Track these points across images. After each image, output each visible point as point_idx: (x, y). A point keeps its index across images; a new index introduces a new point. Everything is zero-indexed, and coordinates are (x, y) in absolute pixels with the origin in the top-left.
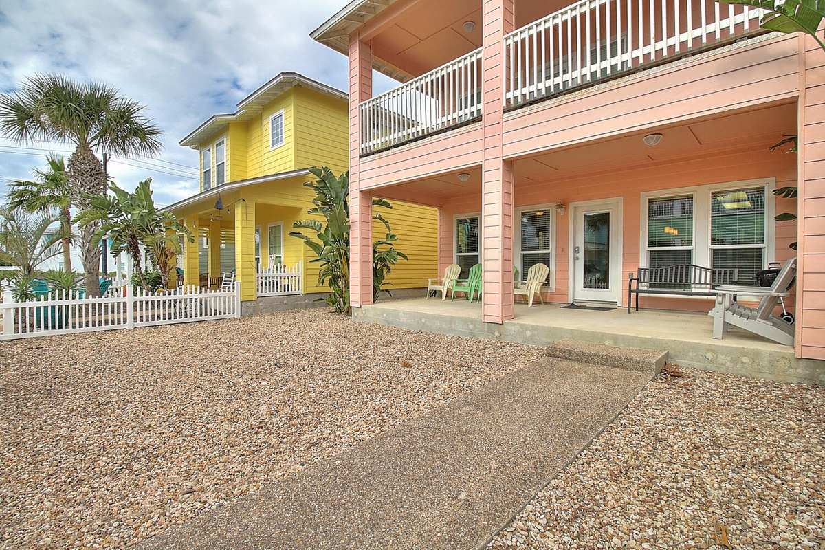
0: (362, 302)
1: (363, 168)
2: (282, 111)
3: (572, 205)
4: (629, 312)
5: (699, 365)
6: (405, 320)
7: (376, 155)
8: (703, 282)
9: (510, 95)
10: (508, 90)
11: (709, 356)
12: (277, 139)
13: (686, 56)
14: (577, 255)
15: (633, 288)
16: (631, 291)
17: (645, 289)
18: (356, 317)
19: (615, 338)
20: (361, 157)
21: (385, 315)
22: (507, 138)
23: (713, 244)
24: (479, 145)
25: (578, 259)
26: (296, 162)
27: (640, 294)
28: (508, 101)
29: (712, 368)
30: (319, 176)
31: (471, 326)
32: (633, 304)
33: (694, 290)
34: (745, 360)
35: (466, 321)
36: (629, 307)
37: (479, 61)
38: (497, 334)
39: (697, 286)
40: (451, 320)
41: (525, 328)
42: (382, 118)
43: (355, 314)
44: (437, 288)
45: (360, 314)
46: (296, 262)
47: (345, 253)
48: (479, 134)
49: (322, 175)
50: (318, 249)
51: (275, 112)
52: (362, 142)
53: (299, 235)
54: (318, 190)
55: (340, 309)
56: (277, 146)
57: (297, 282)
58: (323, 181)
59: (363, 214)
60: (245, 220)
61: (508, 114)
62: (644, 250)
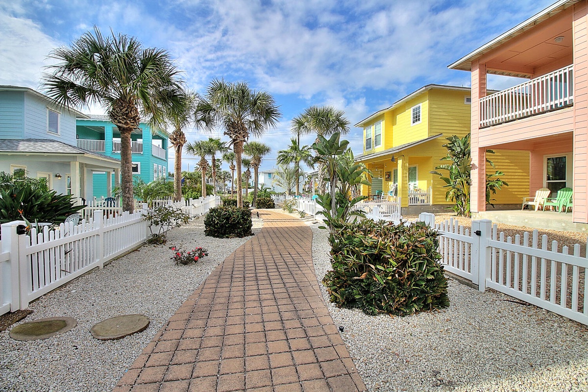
0: (480, 209)
1: (481, 134)
2: (421, 105)
6: (512, 220)
7: (492, 128)
12: (416, 118)
18: (475, 218)
20: (480, 129)
21: (497, 217)
24: (572, 120)
26: (429, 134)
30: (451, 140)
31: (563, 225)
35: (559, 222)
37: (571, 72)
38: (584, 229)
40: (548, 221)
43: (474, 216)
44: (530, 203)
45: (477, 216)
46: (428, 187)
47: (467, 182)
48: (571, 114)
49: (453, 141)
50: (447, 181)
51: (415, 105)
52: (481, 120)
53: (436, 173)
54: (450, 148)
55: (460, 214)
56: (416, 123)
57: (428, 198)
58: (453, 143)
59: (480, 160)
60: (403, 166)
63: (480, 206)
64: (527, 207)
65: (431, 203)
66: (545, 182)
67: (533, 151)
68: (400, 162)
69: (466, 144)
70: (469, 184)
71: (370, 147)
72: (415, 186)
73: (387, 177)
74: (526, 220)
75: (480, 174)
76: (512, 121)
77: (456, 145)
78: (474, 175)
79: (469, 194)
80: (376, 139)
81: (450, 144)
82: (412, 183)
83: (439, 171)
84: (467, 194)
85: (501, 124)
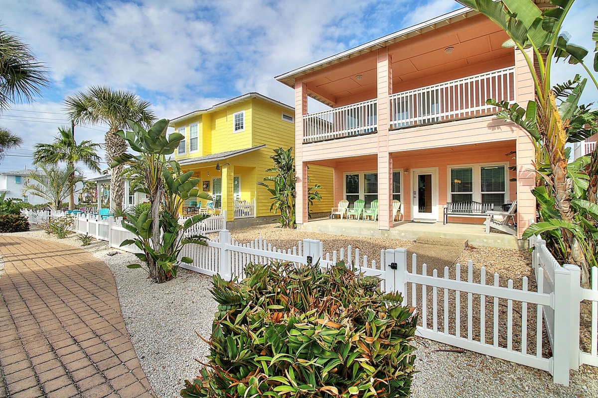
0: (304, 221)
1: (304, 149)
2: (244, 112)
3: (412, 170)
4: (444, 224)
5: (481, 245)
7: (314, 144)
8: (478, 209)
9: (392, 123)
10: (391, 120)
11: (485, 240)
12: (239, 126)
13: (473, 118)
14: (415, 196)
16: (444, 214)
17: (450, 213)
18: (300, 229)
19: (445, 235)
20: (303, 144)
21: (319, 228)
22: (391, 143)
23: (482, 191)
24: (376, 145)
25: (415, 197)
26: (253, 142)
27: (448, 215)
28: (391, 125)
29: (486, 245)
30: (277, 152)
31: (372, 232)
32: (445, 221)
33: (474, 213)
34: (499, 241)
35: (369, 229)
37: (375, 104)
38: (386, 235)
39: (475, 211)
40: (361, 229)
41: (401, 232)
42: (317, 124)
43: (299, 228)
44: (337, 213)
45: (302, 227)
46: (252, 199)
47: (292, 195)
48: (375, 140)
49: (279, 152)
50: (273, 192)
51: (238, 112)
52: (304, 136)
53: (262, 184)
54: (277, 160)
55: (285, 225)
56: (239, 131)
57: (252, 210)
58: (279, 155)
59: (304, 174)
60: (228, 175)
61: (391, 132)
62: (449, 194)
63: (304, 217)
64: (336, 217)
65: (255, 216)
66: (345, 194)
67: (336, 168)
68: (225, 171)
69: (291, 159)
70: (294, 196)
71: (184, 152)
72: (238, 197)
73: (205, 186)
74: (344, 230)
75: (304, 187)
76: (331, 140)
77: (282, 158)
78: (299, 187)
79: (294, 206)
80: (191, 143)
81: (276, 156)
82: (235, 195)
83: (265, 183)
84: (291, 206)
85: (322, 141)
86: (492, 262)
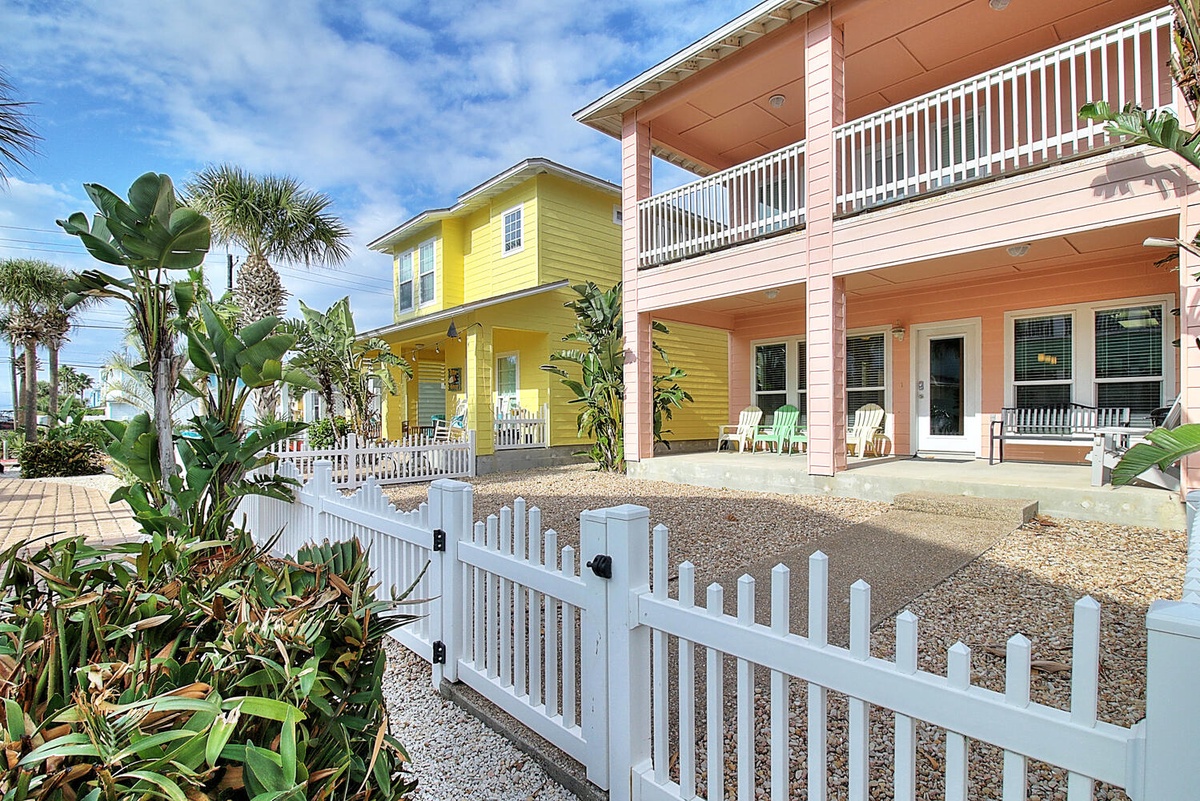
0: (643, 455)
1: (642, 283)
2: (522, 206)
3: (913, 328)
4: (991, 464)
5: (1074, 516)
6: (702, 476)
7: (662, 268)
8: (1086, 424)
9: (842, 199)
10: (839, 193)
11: (1085, 504)
12: (513, 242)
13: (1055, 164)
14: (921, 392)
15: (997, 433)
16: (993, 437)
17: (1012, 434)
18: (633, 474)
19: (975, 488)
20: (639, 269)
21: (674, 470)
22: (838, 251)
23: (1097, 376)
24: (802, 259)
25: (922, 397)
26: (541, 274)
27: (1008, 441)
28: (839, 206)
29: (1088, 518)
30: (583, 294)
31: (793, 480)
32: (997, 455)
33: (1074, 436)
34: (1126, 507)
35: (786, 474)
36: (991, 459)
37: (801, 156)
38: (826, 489)
39: (1080, 430)
40: (764, 474)
41: (863, 480)
43: (632, 470)
44: (732, 437)
45: (638, 469)
46: (540, 405)
47: (617, 393)
48: (802, 245)
49: (587, 296)
50: (576, 387)
51: (509, 208)
52: (642, 251)
53: (553, 369)
54: (582, 312)
55: (607, 465)
56: (512, 251)
57: (541, 431)
58: (587, 300)
59: (642, 342)
60: (480, 351)
61: (839, 222)
62: (1010, 385)
63: (642, 445)
64: (726, 446)
65: (548, 443)
66: (754, 394)
67: (733, 332)
68: (472, 340)
69: (615, 306)
70: (621, 396)
71: (410, 306)
72: (514, 402)
73: (452, 380)
75: (642, 374)
76: (699, 255)
77: (594, 305)
78: (631, 372)
79: (622, 421)
80: (423, 284)
81: (581, 302)
82: (506, 397)
83: (559, 365)
84: (617, 420)
85: (679, 260)
86: (1085, 565)
